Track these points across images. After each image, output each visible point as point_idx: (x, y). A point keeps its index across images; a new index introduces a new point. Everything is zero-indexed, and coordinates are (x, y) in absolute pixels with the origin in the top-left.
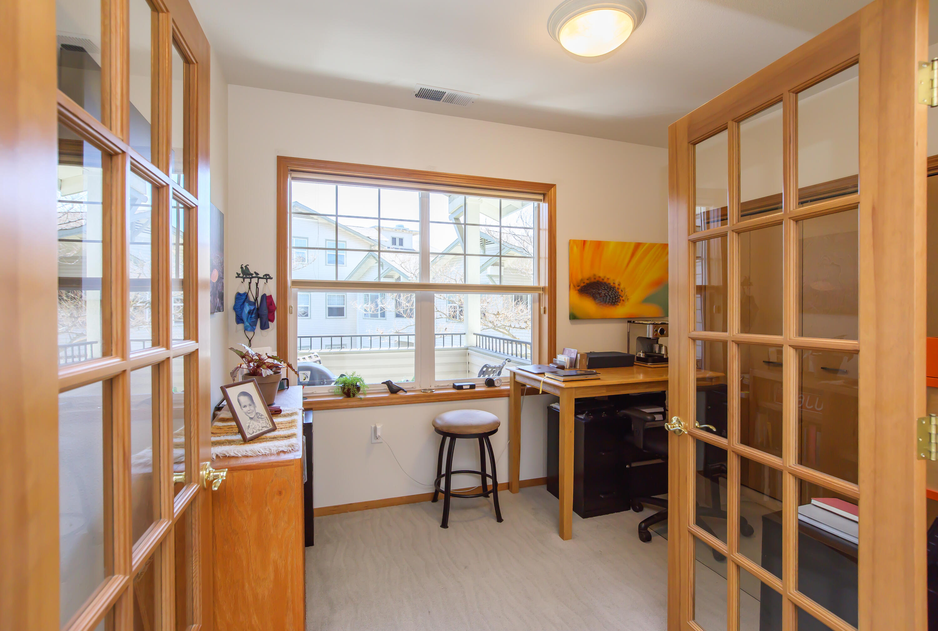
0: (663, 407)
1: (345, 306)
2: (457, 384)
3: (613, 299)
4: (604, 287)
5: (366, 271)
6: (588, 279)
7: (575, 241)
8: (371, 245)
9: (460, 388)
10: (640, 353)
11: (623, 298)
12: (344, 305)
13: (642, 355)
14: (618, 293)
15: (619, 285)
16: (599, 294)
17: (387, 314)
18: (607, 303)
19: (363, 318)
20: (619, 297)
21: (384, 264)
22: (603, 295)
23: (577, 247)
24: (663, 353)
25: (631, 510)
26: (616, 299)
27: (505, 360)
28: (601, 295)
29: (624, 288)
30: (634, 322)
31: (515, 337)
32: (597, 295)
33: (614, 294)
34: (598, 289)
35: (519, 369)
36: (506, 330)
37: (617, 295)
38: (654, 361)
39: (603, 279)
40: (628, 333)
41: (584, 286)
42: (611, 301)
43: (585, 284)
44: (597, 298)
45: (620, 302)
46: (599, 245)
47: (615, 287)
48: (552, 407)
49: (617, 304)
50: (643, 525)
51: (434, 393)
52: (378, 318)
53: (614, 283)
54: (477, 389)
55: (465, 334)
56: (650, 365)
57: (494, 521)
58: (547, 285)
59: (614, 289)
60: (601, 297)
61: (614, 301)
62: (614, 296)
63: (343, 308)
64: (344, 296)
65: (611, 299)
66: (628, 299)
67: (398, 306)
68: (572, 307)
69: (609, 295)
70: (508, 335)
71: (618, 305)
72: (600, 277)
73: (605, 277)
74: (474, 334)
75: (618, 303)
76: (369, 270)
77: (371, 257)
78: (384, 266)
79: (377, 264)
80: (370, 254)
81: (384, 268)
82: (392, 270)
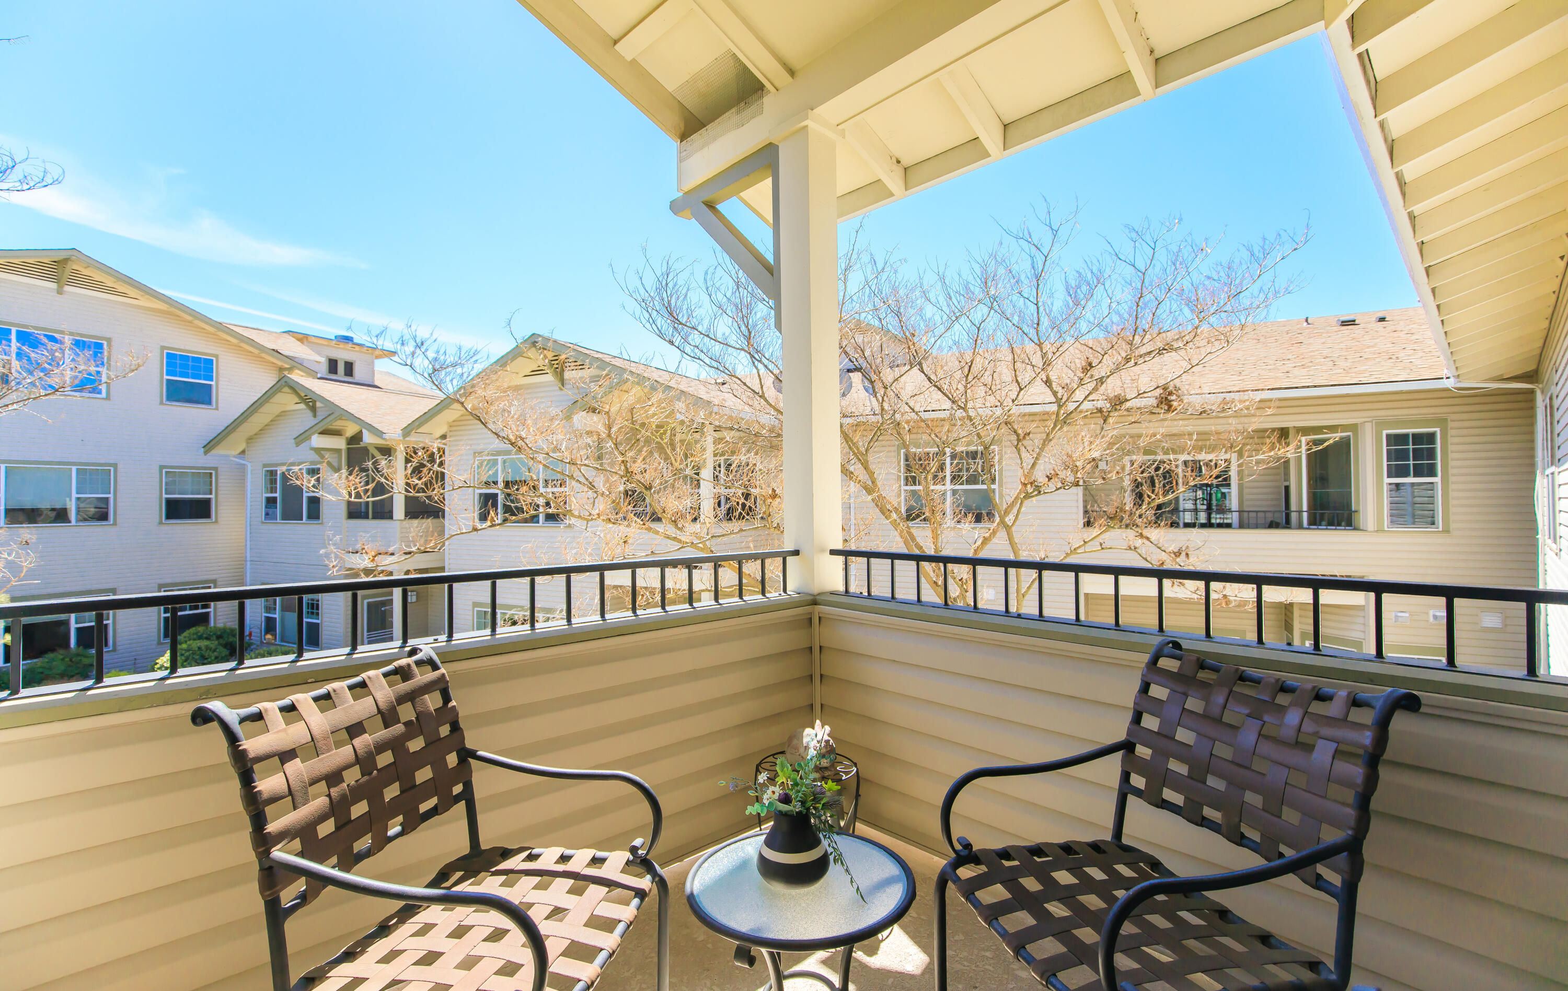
1: (212, 496)
5: (272, 421)
12: (211, 494)
17: (324, 510)
19: (262, 523)
21: (318, 404)
52: (302, 521)
55: (796, 553)
63: (207, 502)
64: (211, 474)
76: (279, 418)
77: (286, 389)
78: (317, 409)
79: (302, 406)
80: (282, 382)
81: (317, 414)
82: (341, 419)
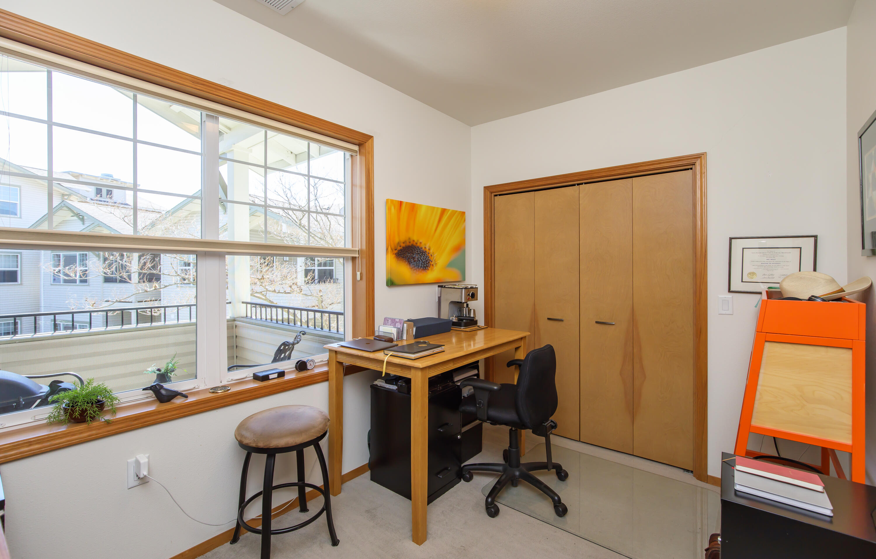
0: (476, 369)
1: (18, 269)
2: (261, 375)
3: (424, 264)
4: (418, 252)
6: (404, 243)
7: (392, 201)
8: (63, 194)
9: (266, 378)
10: (453, 318)
11: (432, 263)
12: (17, 267)
13: (455, 320)
14: (429, 257)
15: (429, 249)
16: (414, 258)
17: (90, 277)
18: (419, 267)
19: (52, 285)
20: (429, 262)
21: (85, 218)
22: (416, 259)
23: (394, 208)
24: (472, 316)
25: (462, 481)
26: (427, 263)
27: (299, 333)
28: (415, 260)
29: (433, 253)
30: (445, 286)
31: (272, 302)
32: (411, 259)
33: (425, 258)
34: (413, 254)
35: (342, 346)
36: (263, 295)
37: (428, 260)
38: (467, 325)
39: (416, 243)
40: (439, 298)
41: (401, 250)
42: (423, 266)
43: (401, 248)
44: (412, 262)
45: (430, 267)
46: (413, 208)
47: (426, 252)
48: (377, 385)
49: (427, 268)
50: (490, 500)
51: (229, 391)
52: (76, 284)
53: (425, 248)
54: (287, 377)
55: (230, 303)
56: (464, 328)
57: (328, 545)
58: (364, 247)
59: (425, 253)
60: (415, 261)
61: (425, 266)
62: (425, 260)
63: (15, 273)
64: (17, 256)
65: (423, 264)
66: (436, 264)
67: (121, 270)
68: (389, 272)
69: (421, 260)
70: (265, 300)
71: (428, 270)
72: (414, 241)
73: (418, 241)
74: (243, 303)
75: (429, 268)
76: (60, 224)
77: (65, 208)
78: (85, 220)
79: (75, 218)
80: (62, 204)
81: (85, 223)
82: (98, 226)
